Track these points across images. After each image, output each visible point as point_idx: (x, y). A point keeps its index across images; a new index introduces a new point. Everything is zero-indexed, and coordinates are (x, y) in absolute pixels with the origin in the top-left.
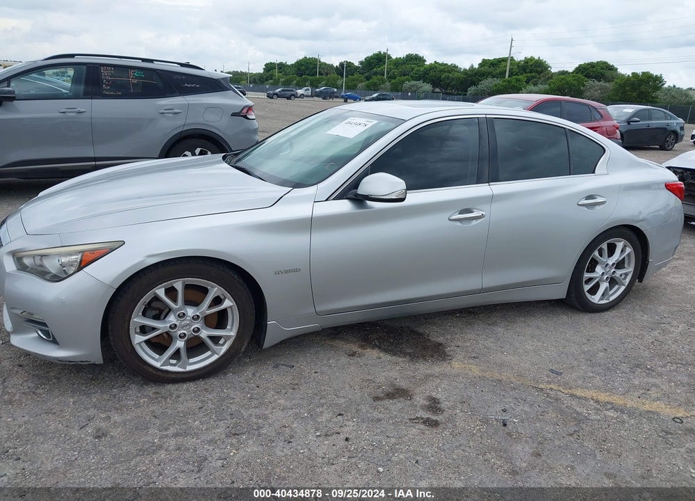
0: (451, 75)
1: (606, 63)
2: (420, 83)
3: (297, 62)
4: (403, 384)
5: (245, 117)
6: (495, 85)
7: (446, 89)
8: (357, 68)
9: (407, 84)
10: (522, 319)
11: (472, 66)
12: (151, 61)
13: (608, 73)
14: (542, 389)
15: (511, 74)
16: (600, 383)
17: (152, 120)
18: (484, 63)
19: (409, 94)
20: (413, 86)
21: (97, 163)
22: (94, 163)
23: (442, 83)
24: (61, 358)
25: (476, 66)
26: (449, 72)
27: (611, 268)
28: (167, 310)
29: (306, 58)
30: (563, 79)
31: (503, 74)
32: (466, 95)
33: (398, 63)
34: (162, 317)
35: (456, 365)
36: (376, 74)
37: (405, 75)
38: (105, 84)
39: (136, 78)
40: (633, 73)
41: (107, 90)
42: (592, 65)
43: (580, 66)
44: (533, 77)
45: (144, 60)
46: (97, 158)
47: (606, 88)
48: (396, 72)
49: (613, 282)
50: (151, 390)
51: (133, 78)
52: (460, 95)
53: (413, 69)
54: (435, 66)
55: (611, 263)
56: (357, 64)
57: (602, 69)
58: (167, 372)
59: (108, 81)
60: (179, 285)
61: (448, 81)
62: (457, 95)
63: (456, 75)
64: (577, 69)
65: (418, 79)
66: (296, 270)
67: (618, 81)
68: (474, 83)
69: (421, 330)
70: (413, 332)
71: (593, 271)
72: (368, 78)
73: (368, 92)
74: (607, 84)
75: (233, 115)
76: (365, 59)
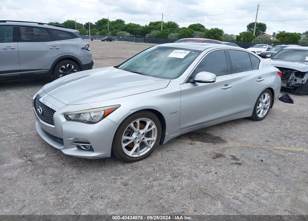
0: (137, 29)
1: (200, 24)
2: (124, 32)
3: (65, 22)
4: (218, 152)
5: (87, 49)
6: (157, 33)
7: (136, 35)
8: (94, 25)
9: (119, 33)
10: (238, 125)
11: (146, 25)
12: (42, 24)
13: (201, 29)
14: (263, 148)
15: (163, 29)
16: (279, 144)
17: (47, 52)
18: (151, 24)
19: (121, 37)
20: (122, 33)
21: (22, 73)
22: (20, 73)
23: (133, 32)
24: (95, 156)
25: (148, 25)
26: (136, 27)
27: (264, 104)
28: (132, 132)
29: (69, 20)
30: (185, 31)
31: (160, 29)
32: (145, 37)
33: (113, 23)
34: (131, 135)
35: (230, 144)
36: (103, 28)
37: (117, 29)
38: (23, 35)
39: (37, 32)
40: (212, 29)
41: (24, 38)
42: (195, 25)
43: (190, 25)
44: (172, 30)
45: (39, 23)
46: (22, 70)
47: (202, 34)
48: (113, 27)
49: (264, 109)
50: (129, 165)
51: (35, 32)
52: (142, 37)
53: (120, 26)
54: (130, 25)
55: (264, 102)
56: (94, 24)
57: (199, 27)
58: (133, 157)
59: (24, 33)
60: (138, 121)
61: (136, 32)
62: (140, 37)
63: (139, 29)
64: (189, 27)
65: (123, 30)
66: (176, 112)
67: (206, 32)
68: (147, 33)
69: (208, 133)
70: (205, 134)
71: (259, 106)
72: (100, 30)
73: (101, 36)
74: (202, 33)
75: (82, 49)
76: (98, 21)
